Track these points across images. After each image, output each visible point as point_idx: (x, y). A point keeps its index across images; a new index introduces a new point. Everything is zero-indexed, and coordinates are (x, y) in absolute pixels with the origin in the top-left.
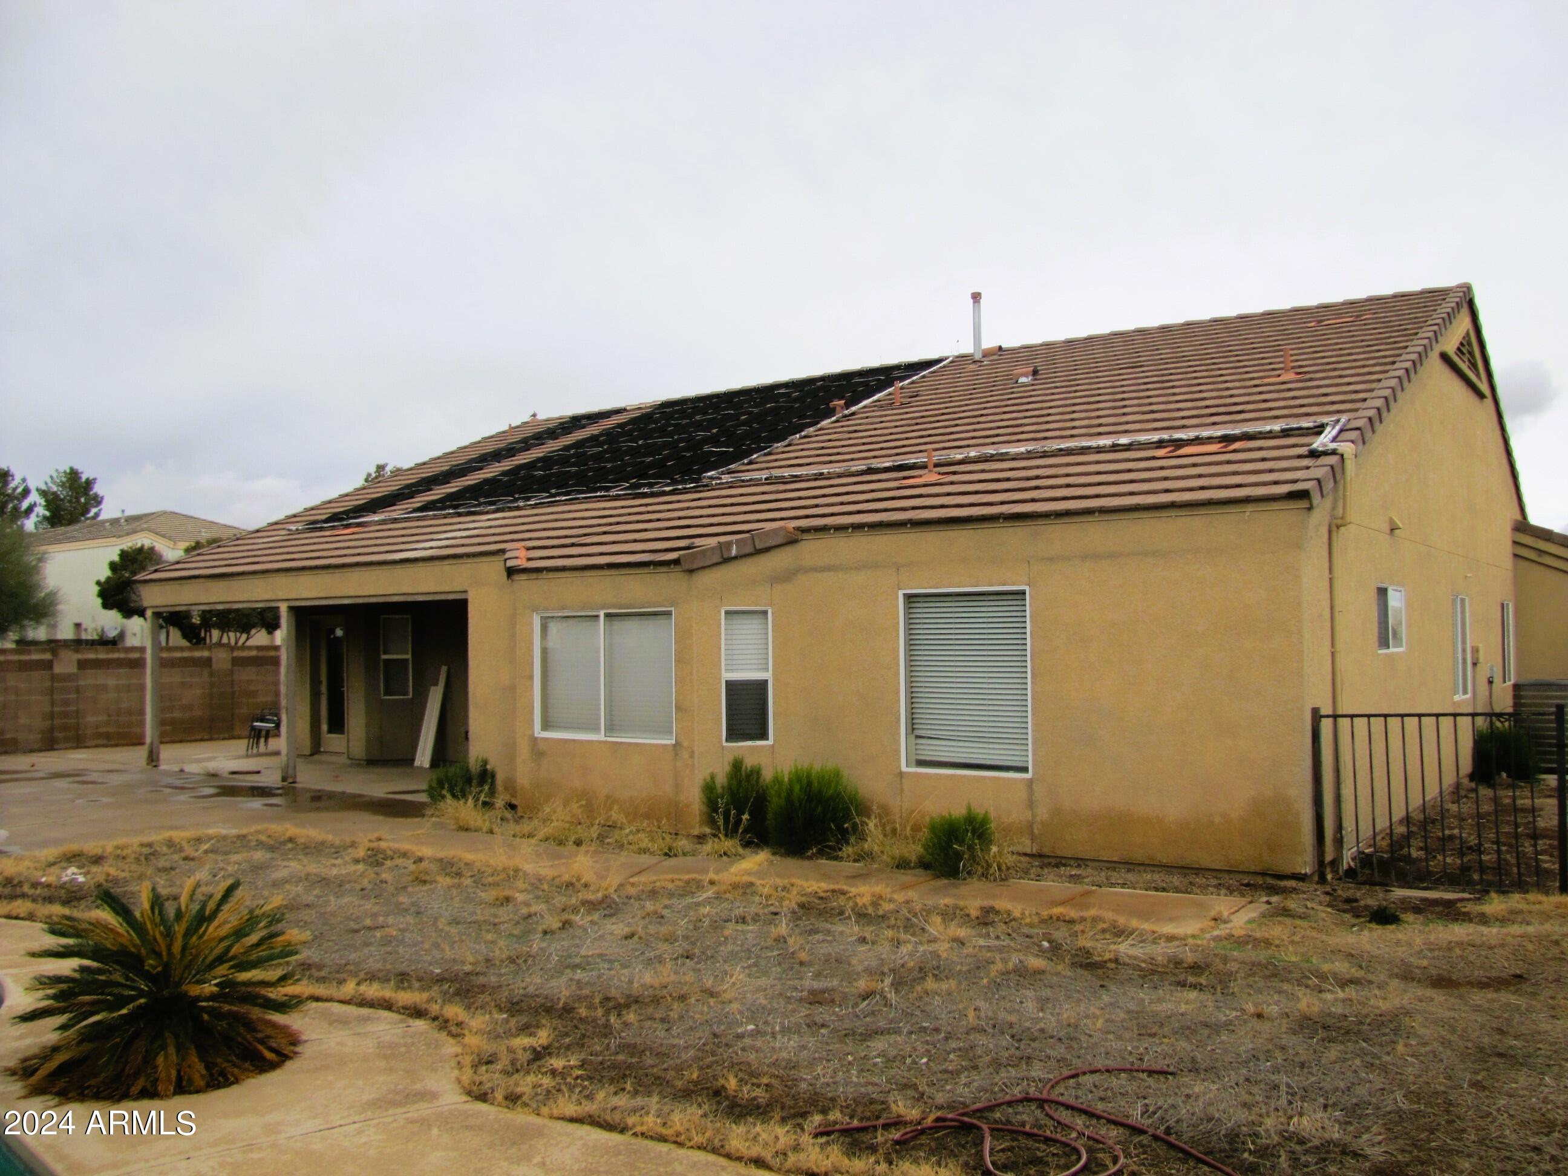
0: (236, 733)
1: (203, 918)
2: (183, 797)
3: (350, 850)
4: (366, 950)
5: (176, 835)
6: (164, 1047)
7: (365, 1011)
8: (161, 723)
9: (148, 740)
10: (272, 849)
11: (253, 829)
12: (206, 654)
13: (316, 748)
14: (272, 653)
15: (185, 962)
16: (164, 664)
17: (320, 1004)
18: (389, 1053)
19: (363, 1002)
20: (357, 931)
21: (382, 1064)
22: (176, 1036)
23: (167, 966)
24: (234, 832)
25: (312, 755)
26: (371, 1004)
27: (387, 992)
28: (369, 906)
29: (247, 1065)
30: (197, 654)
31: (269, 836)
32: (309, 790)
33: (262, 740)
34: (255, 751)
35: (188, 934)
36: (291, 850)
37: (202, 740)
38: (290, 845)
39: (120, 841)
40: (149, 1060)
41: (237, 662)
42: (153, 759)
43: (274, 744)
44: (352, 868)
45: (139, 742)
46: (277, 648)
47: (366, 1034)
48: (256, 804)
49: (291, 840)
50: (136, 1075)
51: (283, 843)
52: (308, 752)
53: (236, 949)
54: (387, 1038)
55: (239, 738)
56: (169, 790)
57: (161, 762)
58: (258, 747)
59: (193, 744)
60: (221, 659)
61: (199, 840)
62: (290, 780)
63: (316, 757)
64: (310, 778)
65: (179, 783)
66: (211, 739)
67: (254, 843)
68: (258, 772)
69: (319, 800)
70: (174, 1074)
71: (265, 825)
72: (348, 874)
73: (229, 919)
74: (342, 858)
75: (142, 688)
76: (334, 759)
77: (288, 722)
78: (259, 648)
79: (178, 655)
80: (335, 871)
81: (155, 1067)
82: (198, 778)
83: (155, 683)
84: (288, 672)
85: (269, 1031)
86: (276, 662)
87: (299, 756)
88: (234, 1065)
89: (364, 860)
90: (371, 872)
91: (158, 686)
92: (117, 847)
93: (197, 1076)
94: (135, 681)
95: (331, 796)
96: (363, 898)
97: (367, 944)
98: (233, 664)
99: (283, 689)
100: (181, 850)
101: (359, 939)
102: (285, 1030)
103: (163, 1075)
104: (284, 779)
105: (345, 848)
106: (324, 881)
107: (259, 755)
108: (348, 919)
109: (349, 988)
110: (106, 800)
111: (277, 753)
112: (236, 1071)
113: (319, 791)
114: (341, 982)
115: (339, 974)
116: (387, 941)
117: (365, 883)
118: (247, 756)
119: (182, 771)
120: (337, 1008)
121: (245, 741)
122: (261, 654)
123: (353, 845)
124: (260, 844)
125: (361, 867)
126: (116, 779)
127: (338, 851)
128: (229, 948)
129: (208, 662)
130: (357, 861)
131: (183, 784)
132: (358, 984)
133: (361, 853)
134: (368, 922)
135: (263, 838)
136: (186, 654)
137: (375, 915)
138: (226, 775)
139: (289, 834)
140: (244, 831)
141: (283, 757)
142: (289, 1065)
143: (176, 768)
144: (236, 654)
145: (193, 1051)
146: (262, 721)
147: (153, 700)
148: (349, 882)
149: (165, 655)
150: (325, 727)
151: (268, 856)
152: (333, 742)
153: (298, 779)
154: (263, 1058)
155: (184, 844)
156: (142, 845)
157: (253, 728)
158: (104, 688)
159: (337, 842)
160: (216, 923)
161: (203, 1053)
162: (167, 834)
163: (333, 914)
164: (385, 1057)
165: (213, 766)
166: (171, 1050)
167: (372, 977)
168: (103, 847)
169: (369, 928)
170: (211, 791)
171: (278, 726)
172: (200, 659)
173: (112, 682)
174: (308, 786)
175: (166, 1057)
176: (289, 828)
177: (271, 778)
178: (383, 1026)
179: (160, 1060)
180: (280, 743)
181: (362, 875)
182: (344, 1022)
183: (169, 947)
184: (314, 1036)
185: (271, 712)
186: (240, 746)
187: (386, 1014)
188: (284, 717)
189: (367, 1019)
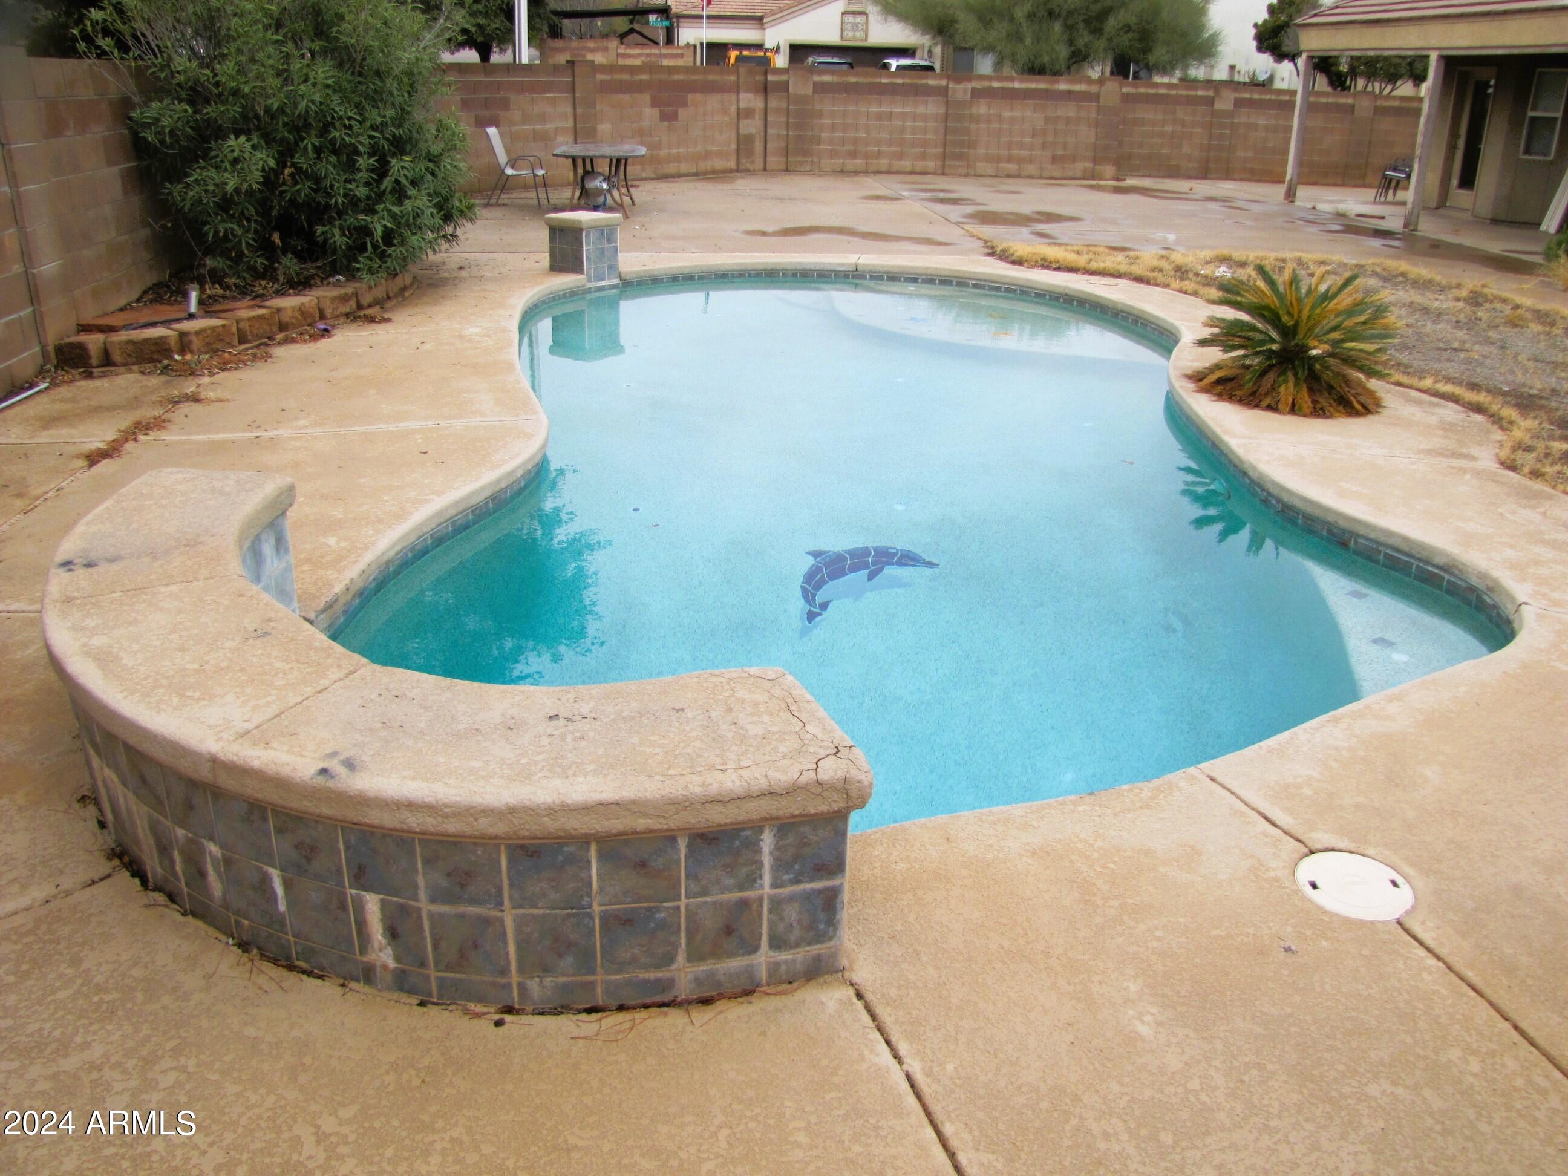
0: (1368, 181)
1: (1326, 297)
2: (1314, 229)
3: (1454, 291)
4: (1448, 365)
5: (1305, 256)
6: (1286, 381)
7: (1435, 400)
8: (1300, 163)
9: (1288, 177)
10: (1385, 279)
11: (1370, 261)
12: (1350, 101)
13: (1442, 203)
14: (1415, 105)
15: (1310, 324)
16: (1310, 108)
17: (1402, 389)
18: (1447, 428)
19: (1436, 394)
20: (1445, 350)
21: (1441, 433)
22: (1296, 375)
23: (1297, 324)
24: (1354, 262)
25: (1437, 208)
26: (1444, 396)
27: (1458, 390)
28: (1461, 334)
29: (1341, 408)
30: (1342, 100)
31: (1384, 269)
32: (1428, 239)
33: (1391, 192)
34: (1383, 199)
35: (1313, 308)
36: (1401, 282)
37: (1335, 185)
38: (1401, 279)
39: (1261, 254)
40: (1274, 388)
41: (1379, 111)
42: (1290, 195)
43: (1401, 195)
44: (1452, 304)
45: (1280, 180)
46: (1421, 100)
47: (1432, 414)
48: (1377, 243)
49: (1403, 274)
50: (1267, 394)
51: (1396, 276)
52: (1434, 205)
53: (1348, 323)
54: (1449, 419)
55: (1370, 186)
56: (1301, 223)
57: (1297, 199)
58: (1386, 195)
59: (1325, 188)
60: (1364, 105)
61: (1323, 263)
62: (1412, 228)
63: (1442, 211)
64: (1429, 228)
65: (1311, 218)
66: (1343, 185)
67: (1369, 273)
68: (1383, 218)
69: (1436, 249)
70: (1290, 400)
71: (1383, 260)
72: (1449, 308)
73: (1345, 300)
74: (1446, 295)
75: (1290, 127)
76: (1457, 214)
77: (1419, 172)
78: (1403, 99)
79: (1324, 100)
80: (1436, 304)
81: (1279, 393)
82: (1328, 216)
83: (1301, 123)
84: (1427, 122)
85: (1360, 390)
86: (1417, 113)
87: (1424, 208)
88: (1331, 406)
89: (1465, 300)
90: (1469, 309)
91: (1303, 129)
92: (1257, 258)
93: (1305, 406)
94: (1282, 122)
95: (1450, 246)
96: (1456, 328)
97: (1449, 360)
98: (1375, 113)
99: (1420, 139)
100: (1308, 268)
101: (1445, 355)
102: (1372, 394)
103: (1283, 399)
104: (1406, 226)
105: (1450, 288)
106: (1425, 310)
107: (1386, 203)
108: (1439, 340)
109: (1428, 382)
110: (1249, 223)
111: (1404, 204)
112: (1332, 409)
113: (1438, 241)
114: (1421, 378)
115: (1421, 374)
116: (1468, 361)
117: (1462, 316)
118: (1375, 203)
119: (1314, 208)
120: (1414, 393)
121: (1375, 190)
122: (1404, 105)
123: (1458, 286)
124: (1375, 274)
125: (1461, 305)
126: (1257, 208)
127: (1443, 289)
128: (1342, 322)
129: (1352, 108)
130: (1458, 300)
131: (1313, 219)
132: (1436, 382)
133: (1464, 293)
134: (1456, 345)
135: (1378, 270)
136: (1331, 100)
137: (1464, 342)
138: (1353, 216)
139: (1402, 269)
140: (1363, 262)
141: (1409, 206)
142: (1370, 417)
143: (1309, 206)
144: (1379, 103)
145: (1305, 387)
146: (1395, 170)
147: (1297, 141)
148: (1447, 314)
149: (1312, 99)
150: (1455, 182)
151: (1380, 284)
152: (1461, 197)
153: (1420, 228)
154: (1352, 407)
155: (1310, 264)
156: (1277, 260)
157: (1385, 177)
158: (1254, 127)
159: (1444, 282)
160: (1335, 301)
161: (1311, 390)
162: (1297, 254)
163: (1428, 335)
164: (1444, 430)
165: (1342, 207)
166: (1291, 384)
167: (1448, 380)
168: (1247, 256)
169: (1455, 350)
170: (1338, 228)
171: (1409, 177)
172: (1344, 105)
173: (1261, 122)
174: (1427, 235)
175: (1287, 389)
176: (1403, 266)
177: (1394, 222)
178: (1447, 412)
179: (1282, 389)
180: (1408, 195)
181: (1460, 311)
182: (1418, 403)
183: (1300, 311)
184: (1392, 405)
185: (1403, 165)
186: (1370, 193)
187: (1451, 405)
188: (1416, 166)
189: (1434, 405)
